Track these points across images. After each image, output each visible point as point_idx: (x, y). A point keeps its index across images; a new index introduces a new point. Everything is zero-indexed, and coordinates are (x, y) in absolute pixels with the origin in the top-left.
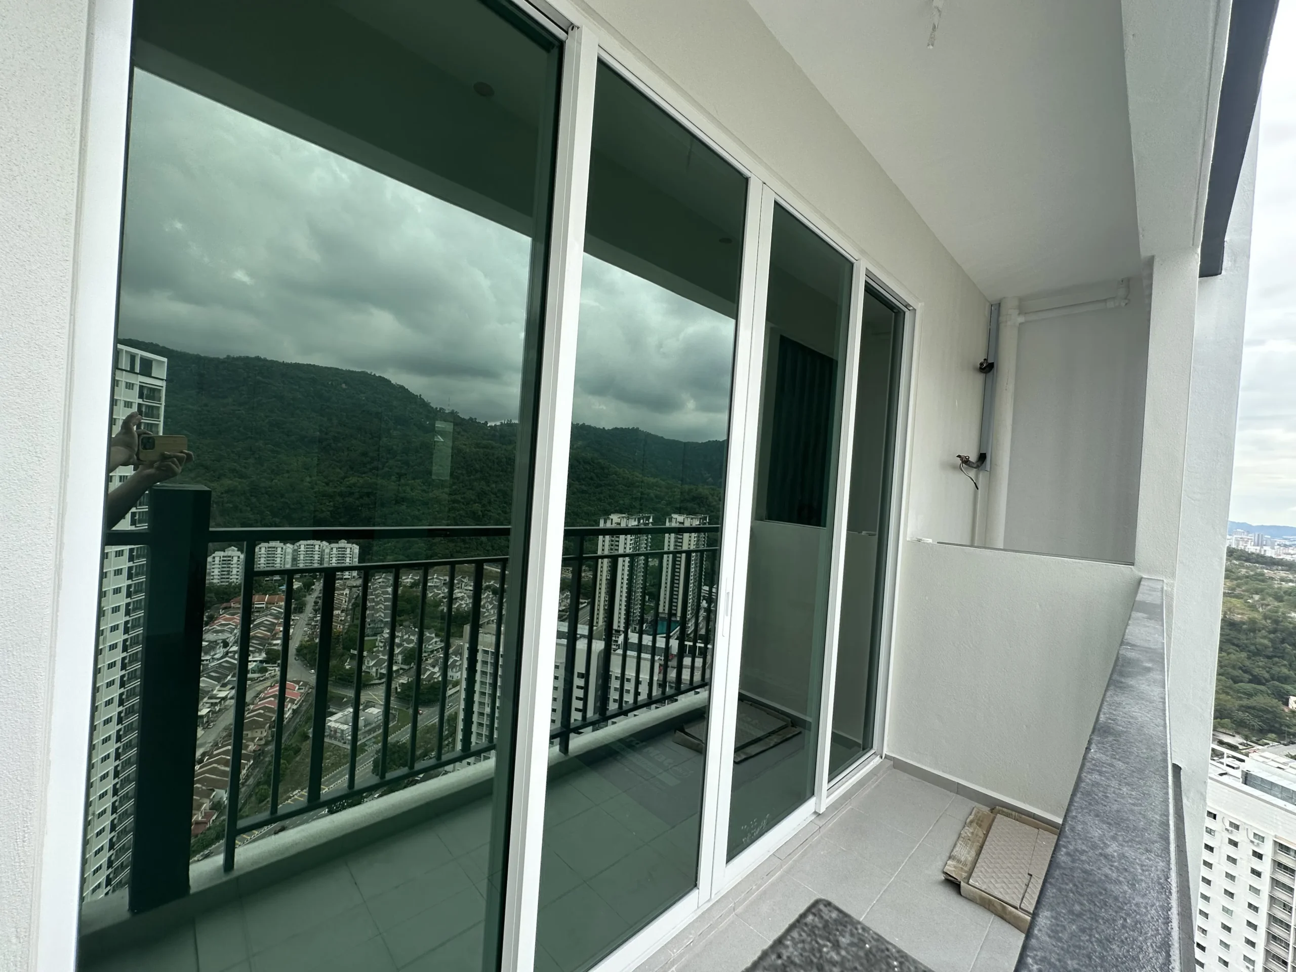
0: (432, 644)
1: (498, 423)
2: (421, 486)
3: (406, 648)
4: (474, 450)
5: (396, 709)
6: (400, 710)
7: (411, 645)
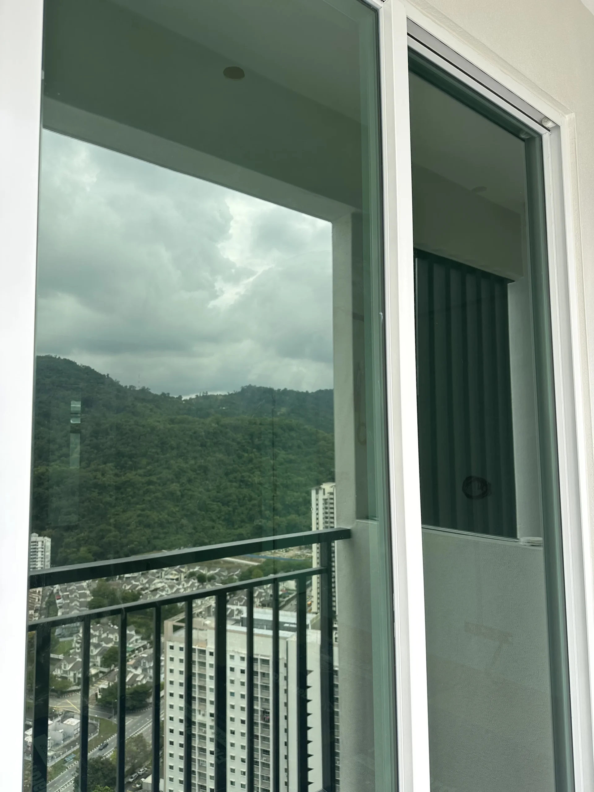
0: (132, 643)
1: (193, 396)
2: (112, 470)
3: (104, 649)
4: (169, 426)
5: (96, 719)
6: (101, 719)
7: (110, 645)
